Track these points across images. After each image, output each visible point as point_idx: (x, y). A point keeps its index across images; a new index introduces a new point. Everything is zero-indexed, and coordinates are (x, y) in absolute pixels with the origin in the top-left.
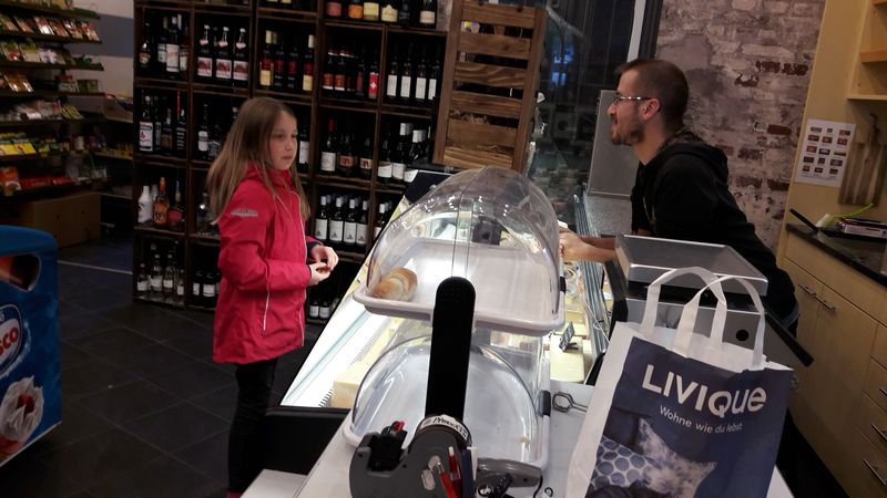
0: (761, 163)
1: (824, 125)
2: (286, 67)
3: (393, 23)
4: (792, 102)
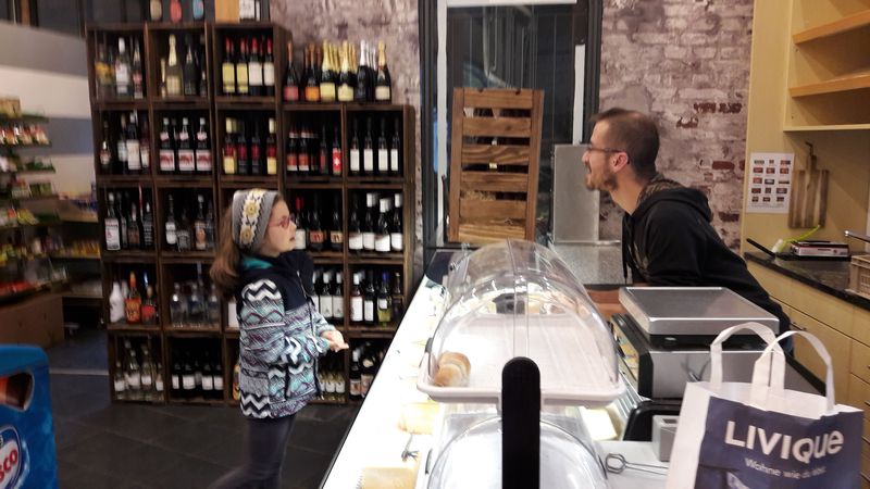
1: (766, 157)
2: (249, 153)
3: (351, 102)
4: (731, 138)
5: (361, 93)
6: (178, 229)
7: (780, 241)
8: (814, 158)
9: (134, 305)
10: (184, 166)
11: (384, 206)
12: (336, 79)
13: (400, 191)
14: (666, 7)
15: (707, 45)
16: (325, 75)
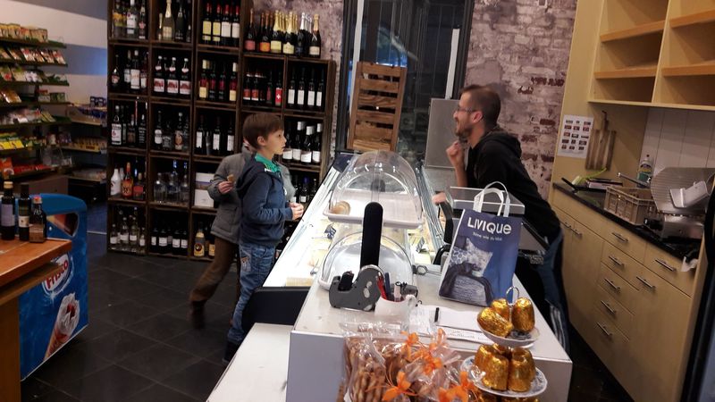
0: (536, 144)
1: (574, 119)
2: (218, 85)
3: (291, 55)
4: (555, 103)
5: (299, 50)
6: (163, 134)
7: (578, 177)
8: (607, 122)
9: (128, 185)
10: (171, 90)
11: (309, 131)
12: (283, 38)
13: (321, 122)
14: (518, 7)
15: (544, 37)
16: (275, 34)
